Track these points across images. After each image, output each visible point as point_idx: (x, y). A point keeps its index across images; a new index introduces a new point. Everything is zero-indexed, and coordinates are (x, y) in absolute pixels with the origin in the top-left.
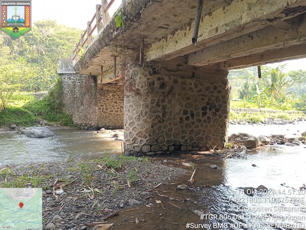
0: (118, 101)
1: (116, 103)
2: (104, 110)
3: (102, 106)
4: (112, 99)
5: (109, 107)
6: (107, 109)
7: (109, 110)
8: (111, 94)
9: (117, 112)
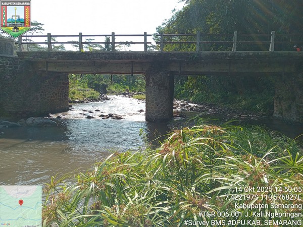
0: (52, 87)
1: (51, 89)
2: (44, 96)
3: (42, 92)
4: (48, 85)
5: (47, 93)
6: (46, 96)
7: (47, 95)
8: (47, 81)
9: (52, 97)
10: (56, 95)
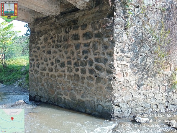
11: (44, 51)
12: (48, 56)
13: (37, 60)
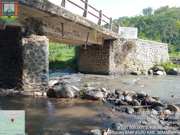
3: (82, 59)
7: (85, 61)
9: (90, 63)
10: (94, 61)
11: (87, 56)
12: (89, 58)
13: (84, 59)
